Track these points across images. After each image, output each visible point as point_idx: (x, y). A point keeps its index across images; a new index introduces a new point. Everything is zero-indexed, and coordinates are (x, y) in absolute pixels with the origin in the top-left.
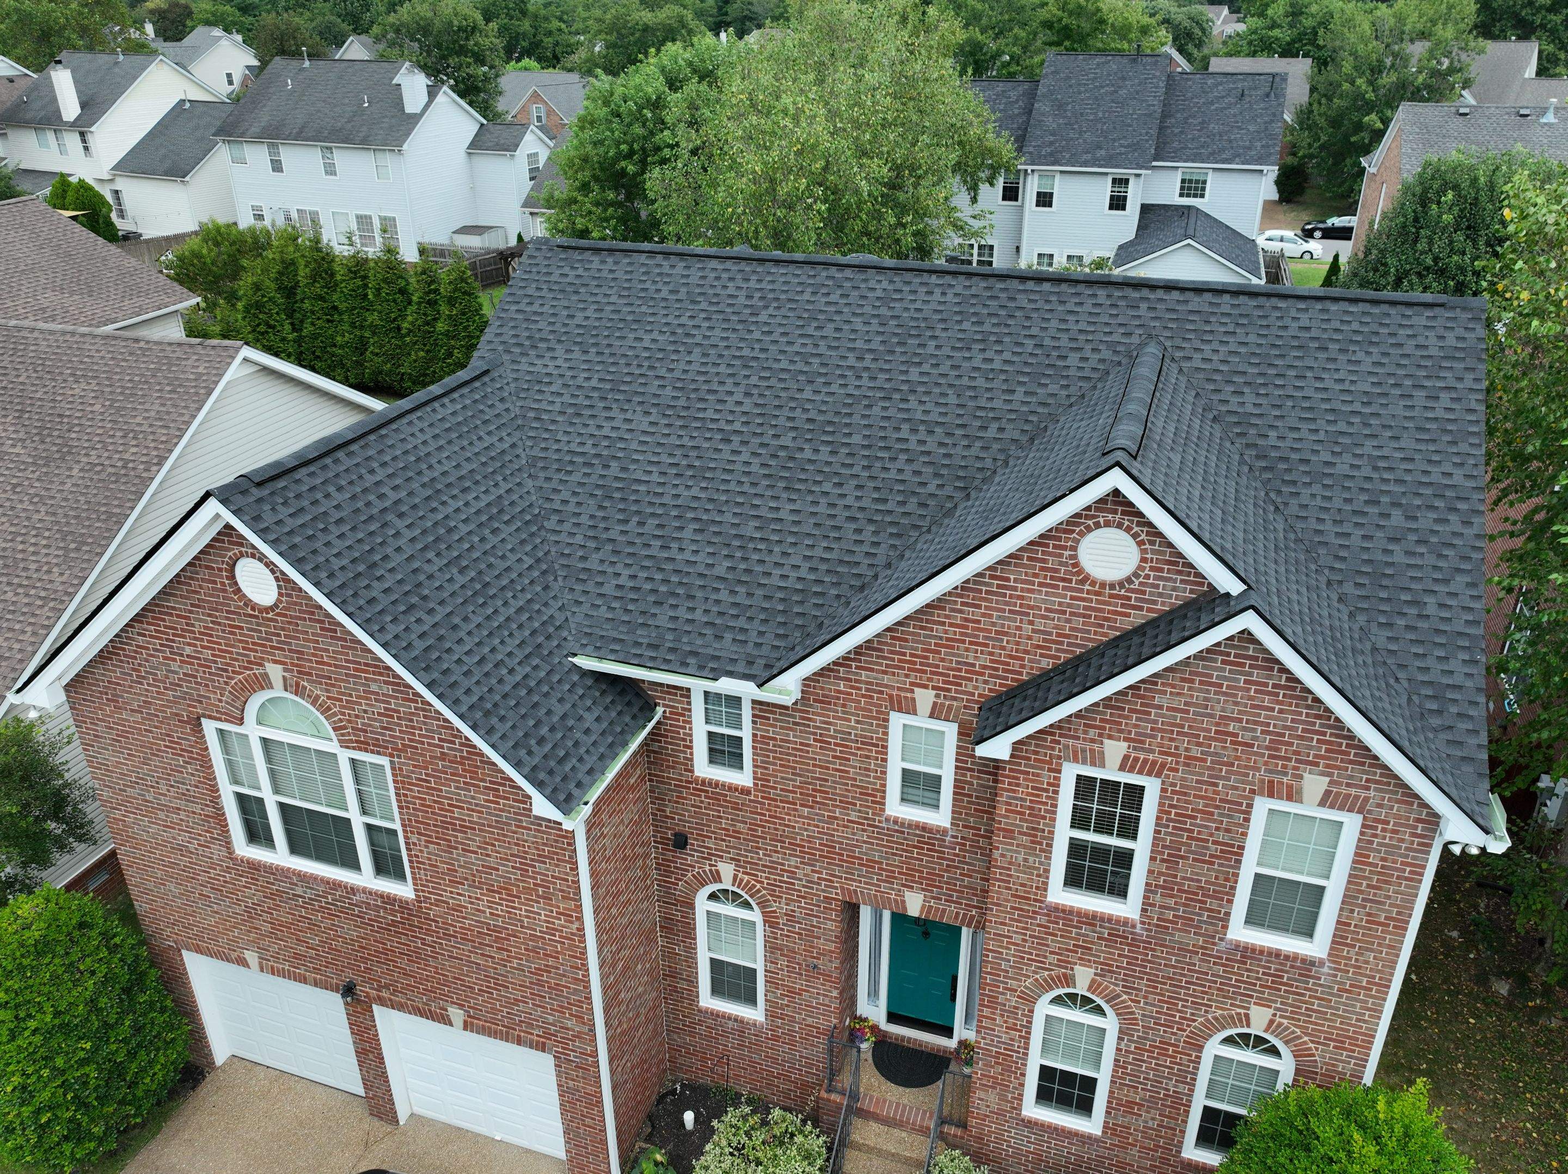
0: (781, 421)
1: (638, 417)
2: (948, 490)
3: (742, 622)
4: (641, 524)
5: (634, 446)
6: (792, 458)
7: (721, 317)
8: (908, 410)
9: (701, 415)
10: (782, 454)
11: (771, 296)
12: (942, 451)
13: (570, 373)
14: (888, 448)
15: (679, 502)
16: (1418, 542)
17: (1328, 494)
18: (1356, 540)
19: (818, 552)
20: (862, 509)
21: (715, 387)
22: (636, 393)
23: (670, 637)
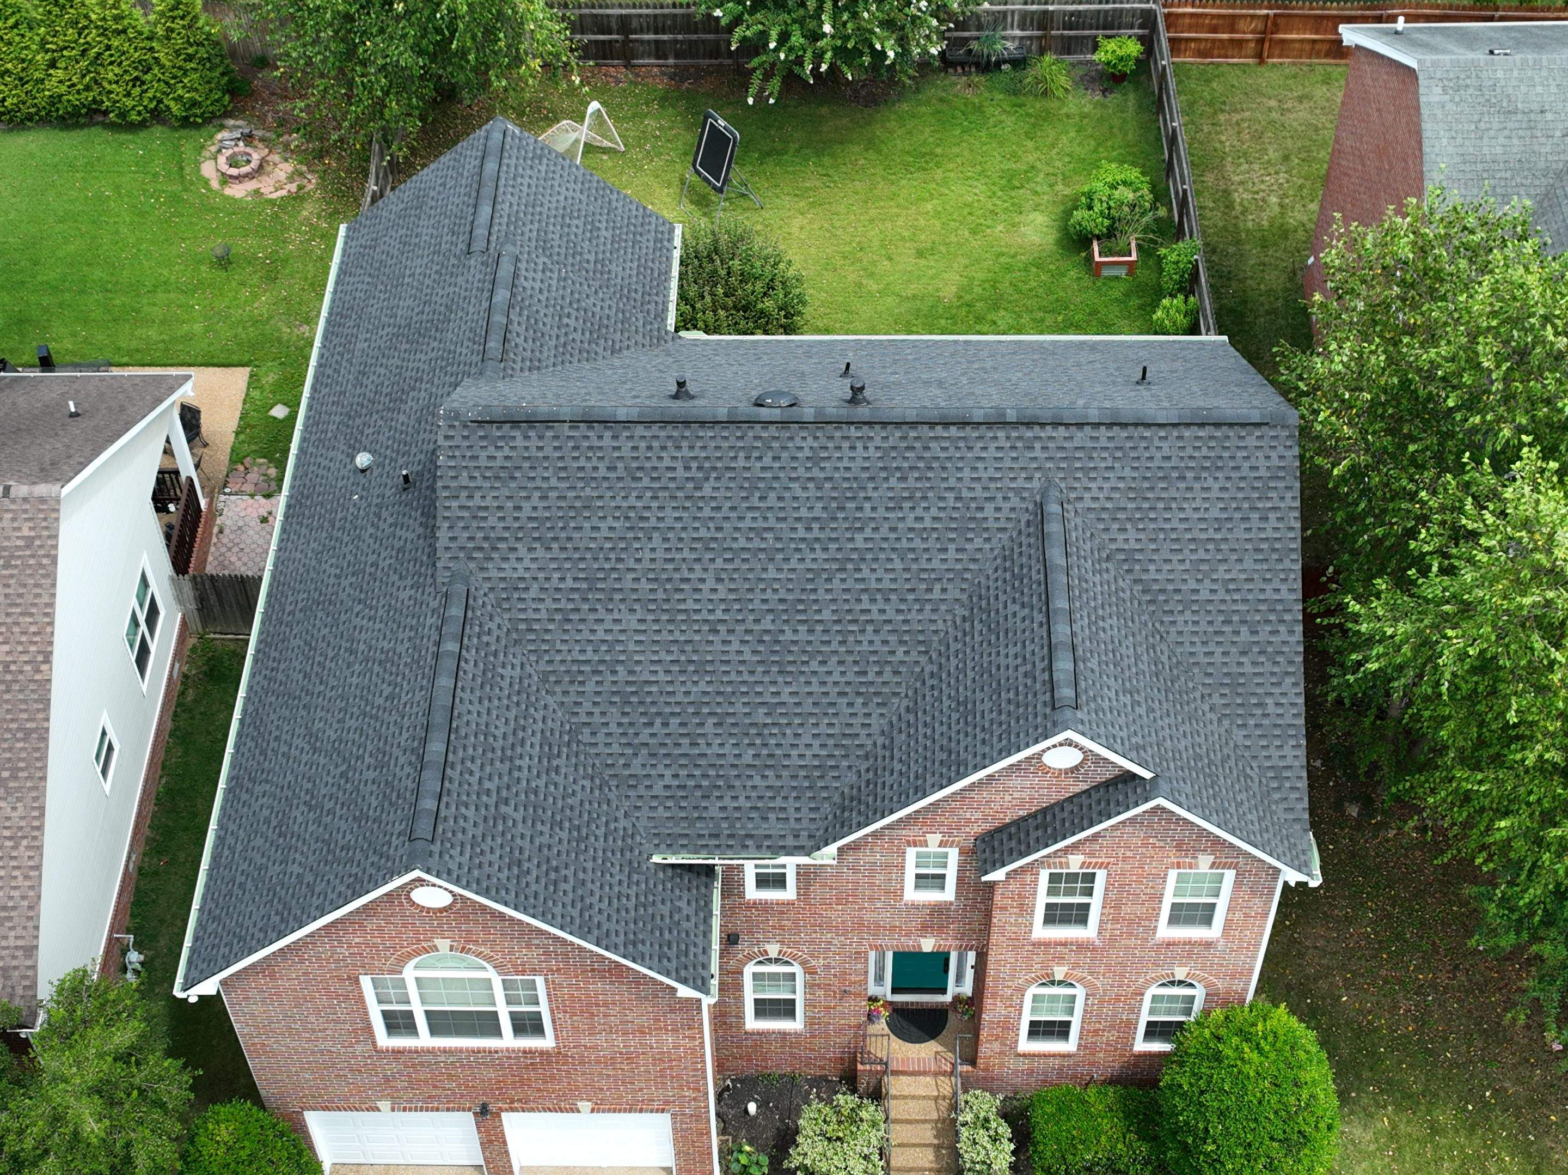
0: (756, 605)
1: (625, 616)
2: (914, 656)
3: (779, 803)
4: (665, 724)
5: (632, 647)
6: (777, 642)
7: (667, 494)
8: (863, 579)
9: (683, 607)
10: (766, 638)
11: (707, 465)
12: (901, 618)
13: (541, 575)
14: (855, 621)
15: (692, 699)
16: (1260, 653)
17: (1196, 619)
18: (1218, 658)
19: (823, 729)
20: (848, 683)
21: (686, 575)
22: (614, 589)
23: (724, 825)
